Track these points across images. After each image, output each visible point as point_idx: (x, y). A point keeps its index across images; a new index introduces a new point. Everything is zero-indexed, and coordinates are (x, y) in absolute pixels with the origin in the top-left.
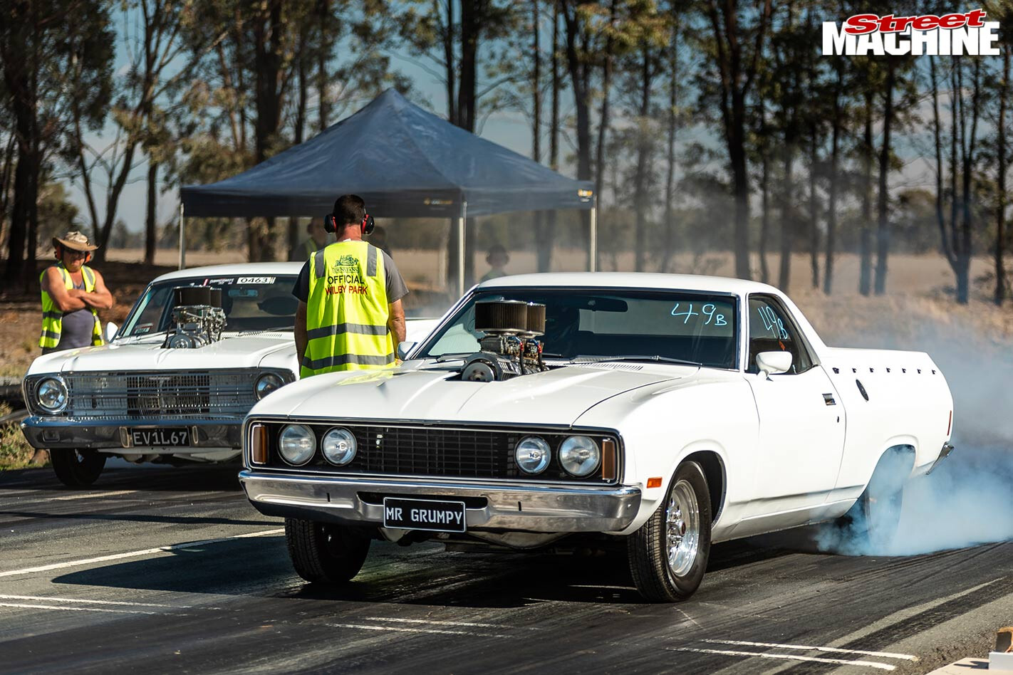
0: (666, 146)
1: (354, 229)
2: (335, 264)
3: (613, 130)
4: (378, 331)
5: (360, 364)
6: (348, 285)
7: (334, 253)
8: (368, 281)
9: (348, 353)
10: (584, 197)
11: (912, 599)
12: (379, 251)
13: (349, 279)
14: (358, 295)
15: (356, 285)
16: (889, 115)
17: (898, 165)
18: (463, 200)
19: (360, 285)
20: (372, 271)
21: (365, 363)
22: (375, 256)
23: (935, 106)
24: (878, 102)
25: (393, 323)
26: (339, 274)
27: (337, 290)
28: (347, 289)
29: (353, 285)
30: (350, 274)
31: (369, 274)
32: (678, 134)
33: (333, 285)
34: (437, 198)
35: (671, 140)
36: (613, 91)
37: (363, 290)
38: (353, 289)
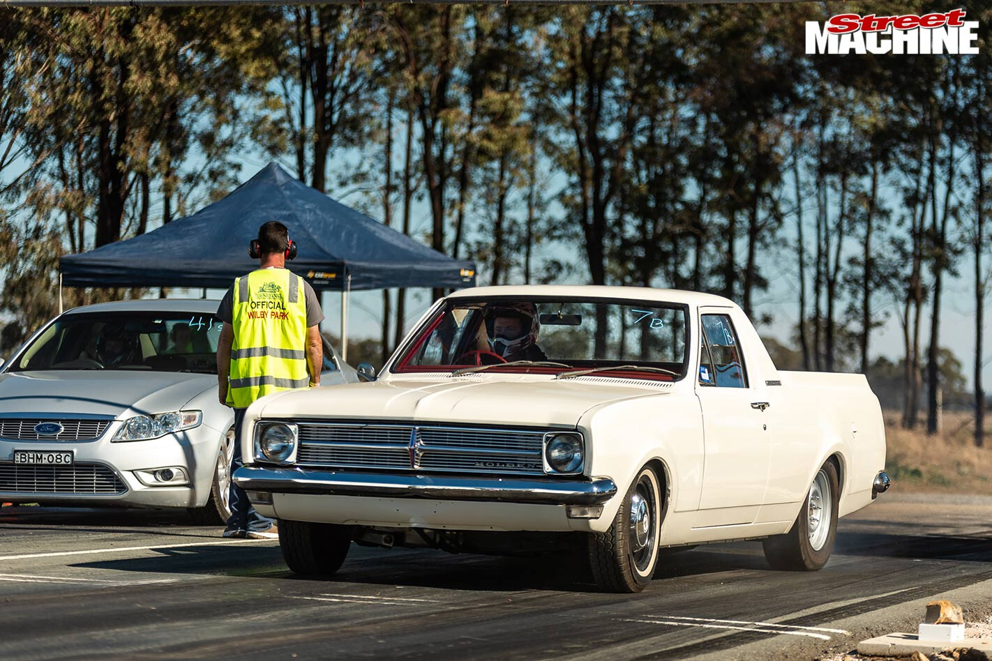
0: (522, 259)
1: (278, 258)
2: (259, 290)
3: (468, 245)
4: (297, 355)
5: (277, 386)
6: (270, 311)
7: (257, 280)
8: (290, 307)
9: (265, 375)
10: (466, 277)
11: (835, 597)
12: (300, 279)
13: (271, 305)
14: (280, 320)
15: (278, 311)
16: (754, 233)
17: (763, 284)
18: (348, 273)
19: (282, 311)
20: (293, 299)
21: (282, 386)
22: (297, 283)
23: (799, 225)
24: (742, 219)
25: (310, 349)
26: (261, 300)
27: (259, 315)
28: (269, 315)
29: (275, 311)
30: (273, 301)
31: (290, 301)
32: (534, 248)
33: (255, 310)
34: (320, 271)
35: (528, 255)
36: (468, 207)
37: (284, 316)
38: (275, 315)
